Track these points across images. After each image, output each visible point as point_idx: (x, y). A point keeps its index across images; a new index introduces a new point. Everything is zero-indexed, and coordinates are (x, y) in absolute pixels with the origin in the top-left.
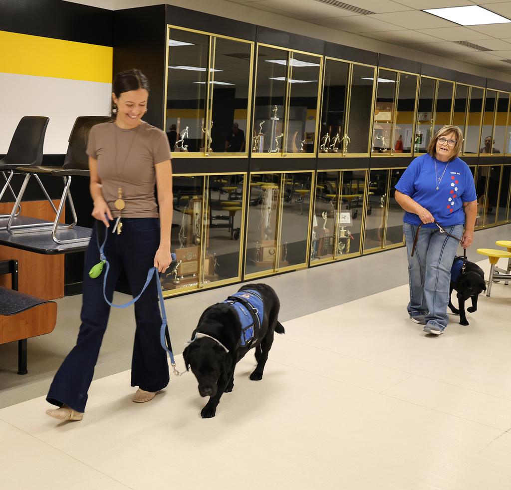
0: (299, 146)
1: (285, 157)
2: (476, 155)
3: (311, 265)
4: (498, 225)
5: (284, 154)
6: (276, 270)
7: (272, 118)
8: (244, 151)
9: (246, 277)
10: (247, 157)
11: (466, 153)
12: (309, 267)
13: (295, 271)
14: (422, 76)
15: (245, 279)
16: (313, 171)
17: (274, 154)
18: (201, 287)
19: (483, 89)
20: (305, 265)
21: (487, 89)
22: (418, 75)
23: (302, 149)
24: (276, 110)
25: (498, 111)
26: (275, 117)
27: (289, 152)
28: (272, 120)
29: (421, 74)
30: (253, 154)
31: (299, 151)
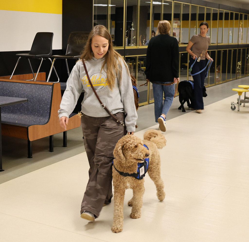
0: (142, 43)
1: (138, 48)
2: (216, 45)
3: (150, 103)
4: (227, 81)
5: (138, 47)
7: (131, 29)
8: (122, 46)
10: (124, 49)
11: (212, 43)
12: (149, 104)
13: (143, 106)
14: (192, 4)
17: (133, 47)
19: (218, 10)
20: (147, 103)
21: (220, 9)
22: (190, 4)
24: (133, 25)
25: (225, 20)
26: (132, 28)
27: (139, 45)
28: (131, 30)
29: (191, 4)
30: (126, 47)
31: (143, 45)
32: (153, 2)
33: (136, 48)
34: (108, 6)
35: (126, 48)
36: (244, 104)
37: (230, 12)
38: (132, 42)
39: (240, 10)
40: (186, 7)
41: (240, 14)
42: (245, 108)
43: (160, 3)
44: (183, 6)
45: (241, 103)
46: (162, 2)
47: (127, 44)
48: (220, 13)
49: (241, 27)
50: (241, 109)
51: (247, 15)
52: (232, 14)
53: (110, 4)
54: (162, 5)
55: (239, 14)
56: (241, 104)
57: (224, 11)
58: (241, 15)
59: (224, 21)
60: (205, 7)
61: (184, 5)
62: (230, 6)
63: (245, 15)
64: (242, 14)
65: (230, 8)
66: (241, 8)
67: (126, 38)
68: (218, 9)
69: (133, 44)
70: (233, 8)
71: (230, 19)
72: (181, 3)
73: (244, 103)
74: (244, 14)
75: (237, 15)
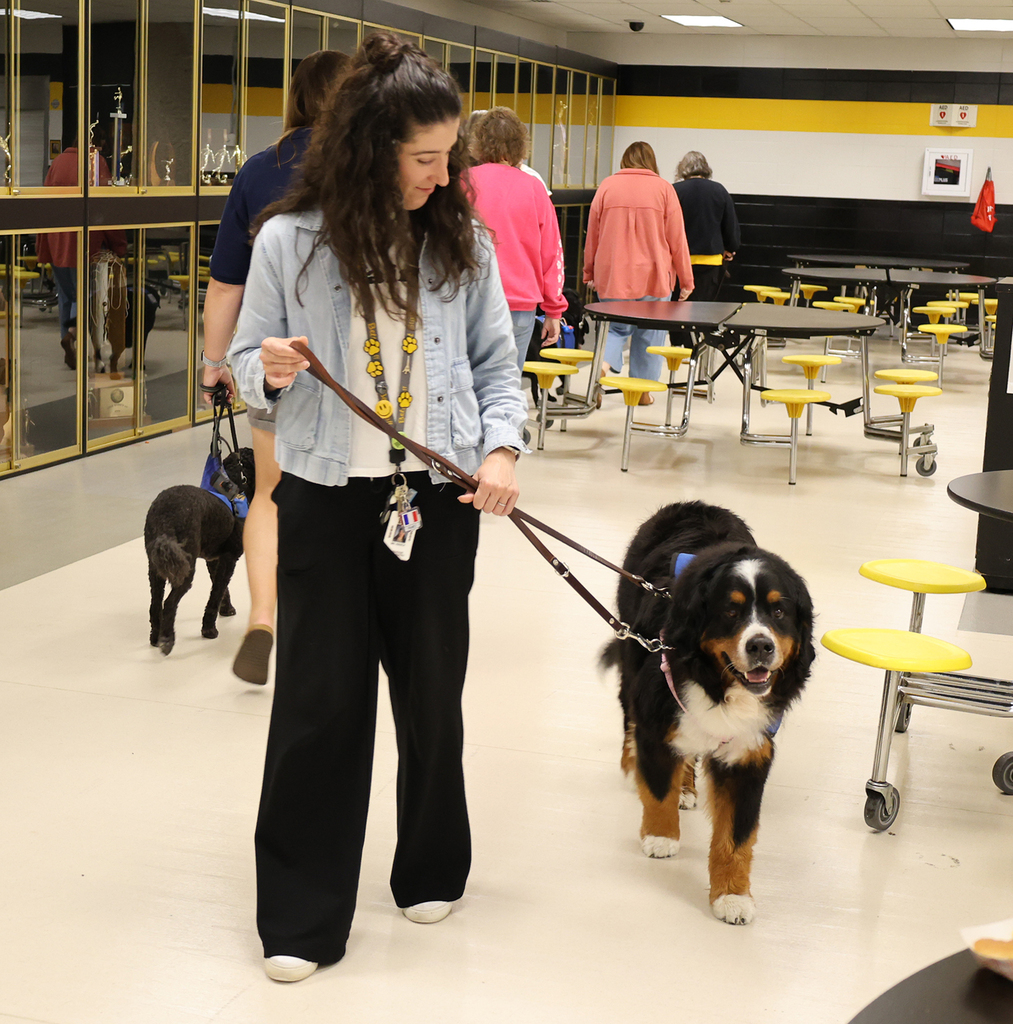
0: (162, 173)
1: (145, 195)
3: (197, 421)
5: (142, 189)
6: (139, 431)
7: (112, 115)
8: (75, 183)
9: (91, 446)
10: (82, 196)
12: (195, 424)
13: (170, 432)
14: (365, 23)
15: (88, 450)
16: (192, 224)
17: (121, 189)
18: (17, 467)
19: (470, 50)
20: (185, 420)
21: (478, 48)
22: (359, 22)
23: (168, 179)
24: (120, 97)
25: (497, 92)
26: (119, 112)
27: (149, 184)
28: (114, 119)
29: (363, 20)
30: (90, 188)
31: (163, 183)
32: (204, 8)
33: (135, 195)
34: (8, 17)
35: (91, 195)
36: (564, 423)
37: (517, 60)
38: (118, 167)
39: (558, 55)
40: (343, 32)
41: (558, 70)
42: (564, 438)
43: (234, 14)
44: (331, 29)
45: (550, 418)
46: (241, 10)
47: (95, 178)
48: (478, 63)
49: (564, 124)
50: (552, 440)
51: (585, 76)
52: (525, 68)
53: (16, 8)
54: (241, 21)
55: (552, 68)
56: (549, 424)
57: (497, 56)
58: (562, 75)
59: (497, 97)
60: (420, 36)
61: (336, 25)
62: (519, 38)
63: (575, 73)
64: (566, 71)
65: (515, 46)
66: (564, 45)
67: (92, 151)
68: (472, 48)
69: (122, 180)
70: (530, 43)
71: (520, 91)
72: (322, 17)
73: (563, 418)
74: (573, 70)
75: (544, 73)
